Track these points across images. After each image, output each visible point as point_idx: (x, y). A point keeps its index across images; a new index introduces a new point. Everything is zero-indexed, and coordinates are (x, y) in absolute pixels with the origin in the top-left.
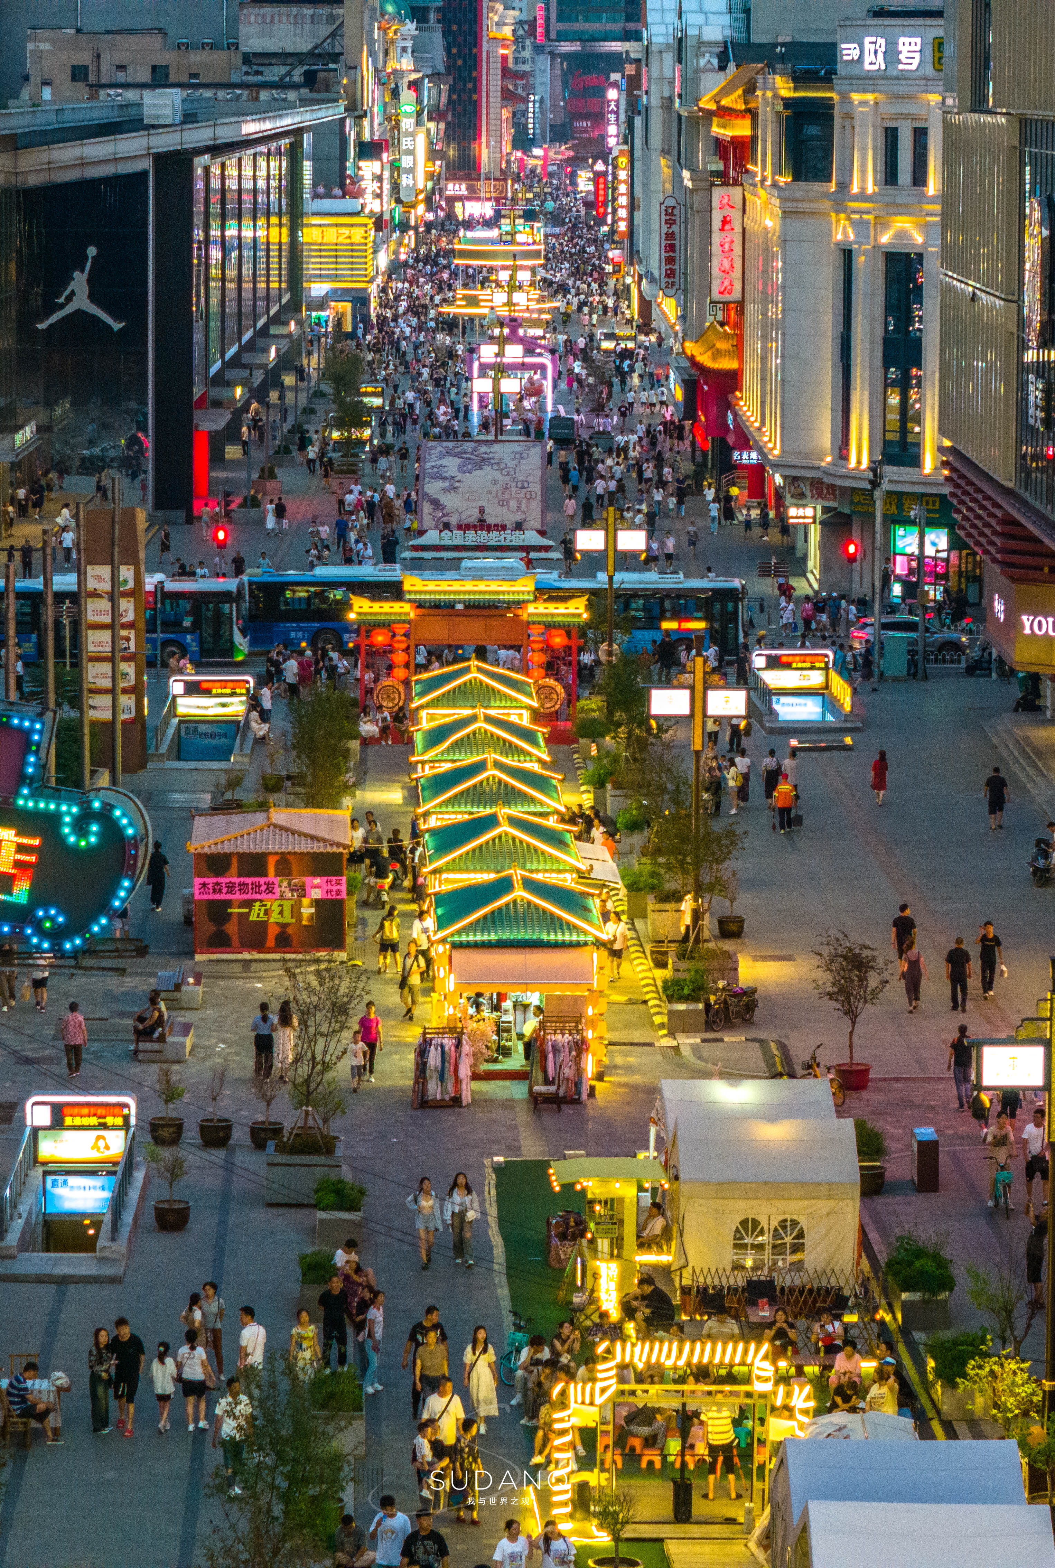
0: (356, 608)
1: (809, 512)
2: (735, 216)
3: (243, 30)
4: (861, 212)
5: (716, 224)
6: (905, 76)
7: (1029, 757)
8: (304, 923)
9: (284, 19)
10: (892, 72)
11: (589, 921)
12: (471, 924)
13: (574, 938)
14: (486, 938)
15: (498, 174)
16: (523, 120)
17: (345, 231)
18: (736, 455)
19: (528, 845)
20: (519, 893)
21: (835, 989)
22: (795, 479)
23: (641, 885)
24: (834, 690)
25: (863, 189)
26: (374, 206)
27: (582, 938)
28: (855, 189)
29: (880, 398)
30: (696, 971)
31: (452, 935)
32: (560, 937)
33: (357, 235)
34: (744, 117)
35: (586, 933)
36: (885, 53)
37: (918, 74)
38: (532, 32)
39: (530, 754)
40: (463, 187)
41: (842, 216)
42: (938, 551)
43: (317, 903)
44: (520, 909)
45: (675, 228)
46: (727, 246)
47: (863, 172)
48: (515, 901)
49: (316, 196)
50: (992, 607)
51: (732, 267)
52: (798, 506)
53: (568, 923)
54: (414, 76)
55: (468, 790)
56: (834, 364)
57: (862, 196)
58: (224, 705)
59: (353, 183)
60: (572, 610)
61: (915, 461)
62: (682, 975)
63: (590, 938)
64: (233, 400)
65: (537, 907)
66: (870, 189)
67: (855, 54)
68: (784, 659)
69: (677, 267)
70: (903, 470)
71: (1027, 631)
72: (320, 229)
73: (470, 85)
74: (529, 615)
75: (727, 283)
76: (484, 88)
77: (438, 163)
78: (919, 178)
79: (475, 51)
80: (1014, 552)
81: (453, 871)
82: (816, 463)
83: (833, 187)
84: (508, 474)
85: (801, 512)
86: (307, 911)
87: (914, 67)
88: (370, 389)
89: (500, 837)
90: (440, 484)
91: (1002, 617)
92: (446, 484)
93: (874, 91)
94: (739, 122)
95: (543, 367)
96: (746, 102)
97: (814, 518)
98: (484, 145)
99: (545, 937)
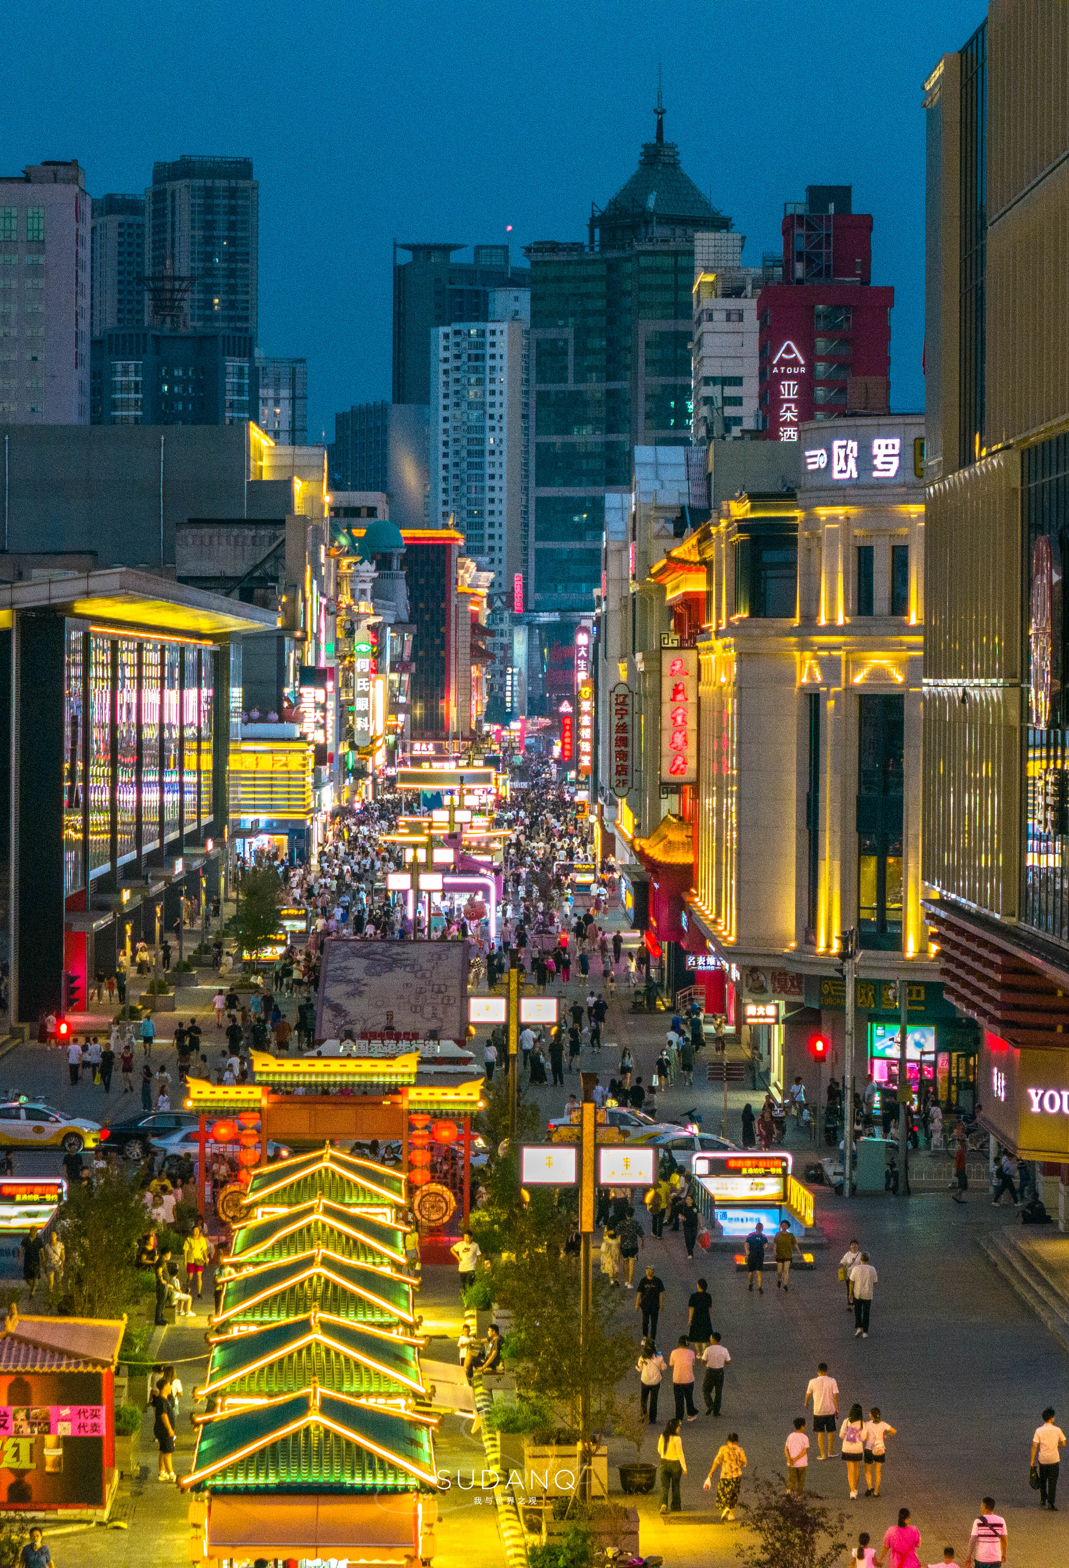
0: (193, 1094)
1: (771, 1010)
2: (689, 683)
3: (182, 552)
4: (829, 648)
5: (667, 694)
6: (882, 485)
7: (1038, 1274)
8: (48, 1469)
9: (224, 541)
10: (864, 481)
11: (415, 1460)
12: (242, 1461)
13: (390, 1481)
14: (262, 1480)
15: (467, 734)
16: (501, 694)
17: (282, 758)
18: (691, 960)
19: (347, 1360)
20: (314, 1418)
21: (766, 1557)
22: (754, 970)
23: (520, 1423)
24: (793, 1202)
25: (832, 619)
26: (318, 737)
27: (401, 1482)
28: (823, 621)
29: (854, 867)
30: (577, 1533)
31: (214, 1477)
32: (369, 1481)
33: (295, 762)
34: (698, 570)
35: (407, 1475)
36: (857, 459)
37: (896, 481)
38: (510, 604)
39: (381, 1255)
40: (431, 746)
41: (808, 654)
42: (923, 1053)
43: (66, 1442)
44: (314, 1441)
45: (627, 719)
46: (679, 719)
47: (832, 600)
48: (307, 1430)
49: (248, 721)
50: (990, 1084)
51: (686, 742)
52: (757, 1002)
53: (382, 1461)
54: (372, 620)
55: (283, 1293)
56: (799, 831)
57: (832, 629)
58: (30, 1215)
59: (291, 706)
60: (464, 1097)
61: (897, 943)
62: (556, 1540)
63: (412, 1482)
64: (120, 905)
65: (338, 1437)
66: (841, 619)
67: (822, 462)
68: (732, 1164)
69: (629, 763)
70: (882, 954)
71: (1036, 1109)
72: (254, 756)
73: (438, 641)
74: (411, 1102)
75: (679, 761)
76: (453, 643)
77: (402, 717)
78: (899, 605)
79: (443, 605)
80: (1017, 1008)
81: (239, 1394)
82: (778, 950)
83: (796, 621)
84: (423, 976)
85: (761, 1010)
86: (52, 1453)
87: (892, 474)
88: (292, 912)
89: (309, 1348)
90: (342, 988)
91: (1002, 1095)
92: (350, 988)
93: (845, 504)
94: (692, 576)
95: (485, 889)
96: (701, 553)
97: (777, 1017)
98: (452, 703)
99: (347, 1480)
